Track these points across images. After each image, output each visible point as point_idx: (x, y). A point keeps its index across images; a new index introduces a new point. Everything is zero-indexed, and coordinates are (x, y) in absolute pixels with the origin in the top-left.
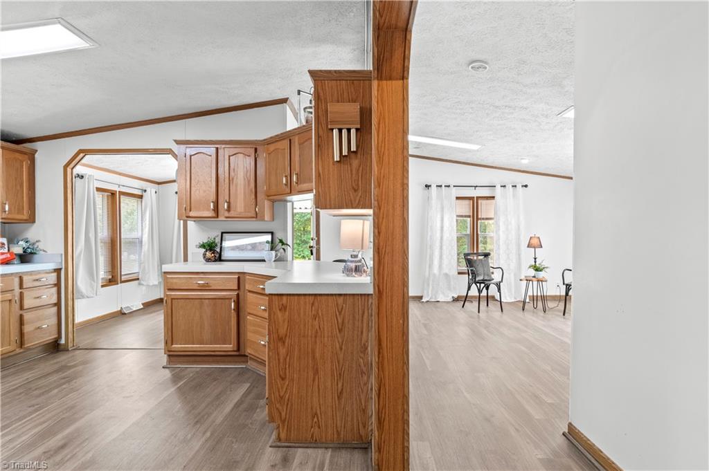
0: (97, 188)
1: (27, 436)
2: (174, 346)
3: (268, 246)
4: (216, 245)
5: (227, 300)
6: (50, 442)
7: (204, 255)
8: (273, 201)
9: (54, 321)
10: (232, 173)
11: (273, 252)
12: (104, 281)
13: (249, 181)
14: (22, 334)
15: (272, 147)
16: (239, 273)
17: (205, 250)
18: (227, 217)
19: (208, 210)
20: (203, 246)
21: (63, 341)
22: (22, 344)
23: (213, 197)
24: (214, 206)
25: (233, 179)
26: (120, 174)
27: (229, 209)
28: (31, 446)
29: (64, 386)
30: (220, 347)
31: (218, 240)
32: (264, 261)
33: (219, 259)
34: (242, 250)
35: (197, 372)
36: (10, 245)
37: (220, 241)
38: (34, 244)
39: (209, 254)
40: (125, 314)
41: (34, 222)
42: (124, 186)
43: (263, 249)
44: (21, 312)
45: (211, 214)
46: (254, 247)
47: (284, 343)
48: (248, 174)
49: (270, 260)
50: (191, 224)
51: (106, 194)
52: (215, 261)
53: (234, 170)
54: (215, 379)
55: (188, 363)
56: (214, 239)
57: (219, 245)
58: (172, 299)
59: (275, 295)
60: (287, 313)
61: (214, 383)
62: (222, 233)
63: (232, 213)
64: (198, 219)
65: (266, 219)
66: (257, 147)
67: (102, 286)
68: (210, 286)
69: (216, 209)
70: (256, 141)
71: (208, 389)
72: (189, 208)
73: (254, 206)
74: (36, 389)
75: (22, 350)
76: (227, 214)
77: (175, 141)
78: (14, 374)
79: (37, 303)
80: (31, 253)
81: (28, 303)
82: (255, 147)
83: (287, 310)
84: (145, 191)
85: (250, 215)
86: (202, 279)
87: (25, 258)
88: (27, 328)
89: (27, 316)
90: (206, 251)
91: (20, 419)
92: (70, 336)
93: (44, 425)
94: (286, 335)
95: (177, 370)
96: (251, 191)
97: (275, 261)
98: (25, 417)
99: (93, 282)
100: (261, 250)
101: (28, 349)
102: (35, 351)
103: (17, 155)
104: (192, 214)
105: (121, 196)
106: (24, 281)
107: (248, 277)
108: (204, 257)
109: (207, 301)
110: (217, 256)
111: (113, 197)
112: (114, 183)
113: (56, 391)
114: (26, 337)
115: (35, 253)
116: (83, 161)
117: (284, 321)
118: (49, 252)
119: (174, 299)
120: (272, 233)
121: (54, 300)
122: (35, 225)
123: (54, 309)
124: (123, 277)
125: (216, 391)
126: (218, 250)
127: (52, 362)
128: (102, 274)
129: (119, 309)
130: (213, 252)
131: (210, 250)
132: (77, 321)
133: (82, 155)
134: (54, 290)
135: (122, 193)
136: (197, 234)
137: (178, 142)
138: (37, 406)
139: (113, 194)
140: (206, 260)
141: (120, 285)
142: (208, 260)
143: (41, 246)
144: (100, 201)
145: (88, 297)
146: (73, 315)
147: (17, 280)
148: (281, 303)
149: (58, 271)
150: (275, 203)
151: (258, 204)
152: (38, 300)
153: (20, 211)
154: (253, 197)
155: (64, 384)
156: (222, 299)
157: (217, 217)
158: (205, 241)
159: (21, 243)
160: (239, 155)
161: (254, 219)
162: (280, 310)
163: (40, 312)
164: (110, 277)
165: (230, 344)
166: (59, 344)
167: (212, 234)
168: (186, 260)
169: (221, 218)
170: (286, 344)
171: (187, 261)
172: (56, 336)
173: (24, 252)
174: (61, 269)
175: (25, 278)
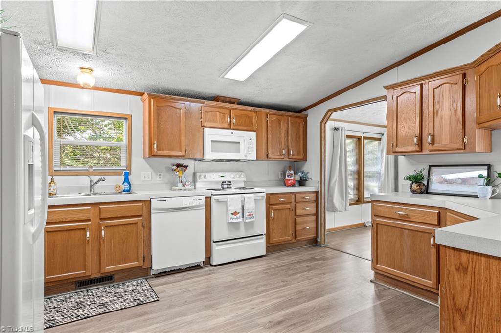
0: (347, 136)
1: (270, 303)
2: (378, 265)
3: (482, 181)
4: (423, 178)
5: (426, 235)
6: (277, 315)
7: (411, 186)
8: (491, 129)
9: (313, 225)
10: (437, 106)
11: (490, 189)
12: (352, 201)
13: (456, 111)
14: (295, 231)
15: (483, 67)
16: (440, 208)
17: (411, 182)
18: (431, 151)
19: (412, 145)
20: (409, 178)
21: (319, 240)
22: (295, 237)
23: (417, 132)
24: (418, 141)
25: (437, 111)
26: (364, 124)
27: (433, 142)
28: (267, 312)
29: (305, 273)
30: (419, 280)
31: (425, 173)
32: (476, 196)
33: (426, 191)
34: (451, 184)
35: (396, 297)
36: (295, 175)
37: (427, 174)
38: (306, 174)
39: (415, 186)
40: (367, 226)
41: (306, 161)
42: (366, 132)
43: (476, 184)
44: (295, 217)
45: (415, 148)
46: (464, 181)
47: (463, 317)
48: (455, 104)
49: (484, 197)
50: (401, 159)
51: (355, 139)
52: (422, 193)
53: (439, 102)
54: (410, 312)
55: (391, 284)
56: (421, 172)
57: (426, 178)
58: (377, 224)
59: (449, 248)
60: (468, 277)
61: (408, 316)
62: (430, 166)
63: (436, 146)
64: (406, 153)
65: (477, 150)
66: (466, 72)
67: (350, 205)
68: (410, 218)
69: (420, 143)
70: (465, 65)
71: (398, 321)
72: (395, 144)
73: (461, 137)
74: (292, 270)
75: (295, 241)
76: (430, 147)
77: (385, 87)
78: (288, 255)
79: (304, 212)
80: (304, 180)
81: (299, 212)
82: (463, 73)
83: (469, 273)
84: (383, 134)
85: (456, 146)
86: (402, 210)
87: (302, 183)
88: (299, 228)
89: (299, 220)
90: (412, 184)
91: (274, 289)
92: (323, 237)
93: (282, 299)
94: (467, 308)
95: (381, 288)
96: (458, 120)
97: (490, 198)
98: (277, 288)
99: (343, 202)
100: (473, 185)
101: (299, 241)
102: (303, 242)
103: (298, 120)
104: (398, 149)
105: (365, 140)
106: (297, 198)
107: (449, 214)
108: (411, 189)
109: (407, 231)
110: (424, 188)
111: (359, 141)
112: (359, 131)
113: (299, 275)
114: (297, 233)
115: (306, 180)
116: (331, 117)
117: (463, 286)
118: (313, 180)
119: (379, 224)
120: (489, 167)
121: (314, 211)
122: (308, 162)
123: (314, 218)
124: (365, 199)
125: (405, 326)
126: (425, 183)
127: (310, 252)
128: (351, 196)
129: (363, 222)
130: (420, 185)
131: (416, 183)
132: (327, 228)
133: (330, 113)
134: (314, 205)
135: (365, 138)
136: (407, 168)
137: (387, 88)
138: (286, 283)
139: (359, 139)
140: (412, 192)
141: (363, 204)
142: (414, 192)
143: (309, 175)
144: (350, 144)
145: (340, 212)
146: (325, 223)
147: (293, 196)
148: (459, 261)
149: (317, 192)
150: (493, 132)
151: (467, 133)
152: (304, 211)
153: (299, 154)
154: (461, 126)
155: (306, 271)
156: (422, 232)
157: (421, 150)
158: (412, 174)
159: (300, 173)
160: (445, 85)
161: (462, 151)
162: (458, 270)
163: (305, 218)
164: (357, 198)
165: (431, 281)
166: (317, 241)
167: (420, 168)
168: (396, 190)
169: (425, 152)
170: (468, 320)
171: (398, 191)
172: (315, 235)
173: (301, 179)
174: (318, 191)
175: (297, 195)
